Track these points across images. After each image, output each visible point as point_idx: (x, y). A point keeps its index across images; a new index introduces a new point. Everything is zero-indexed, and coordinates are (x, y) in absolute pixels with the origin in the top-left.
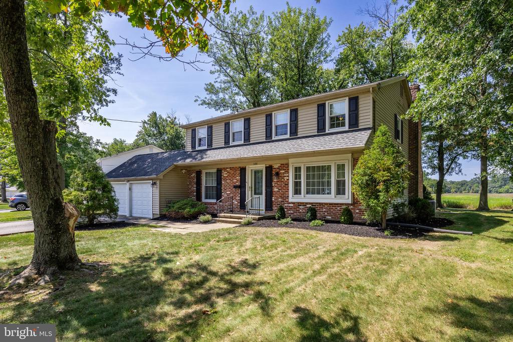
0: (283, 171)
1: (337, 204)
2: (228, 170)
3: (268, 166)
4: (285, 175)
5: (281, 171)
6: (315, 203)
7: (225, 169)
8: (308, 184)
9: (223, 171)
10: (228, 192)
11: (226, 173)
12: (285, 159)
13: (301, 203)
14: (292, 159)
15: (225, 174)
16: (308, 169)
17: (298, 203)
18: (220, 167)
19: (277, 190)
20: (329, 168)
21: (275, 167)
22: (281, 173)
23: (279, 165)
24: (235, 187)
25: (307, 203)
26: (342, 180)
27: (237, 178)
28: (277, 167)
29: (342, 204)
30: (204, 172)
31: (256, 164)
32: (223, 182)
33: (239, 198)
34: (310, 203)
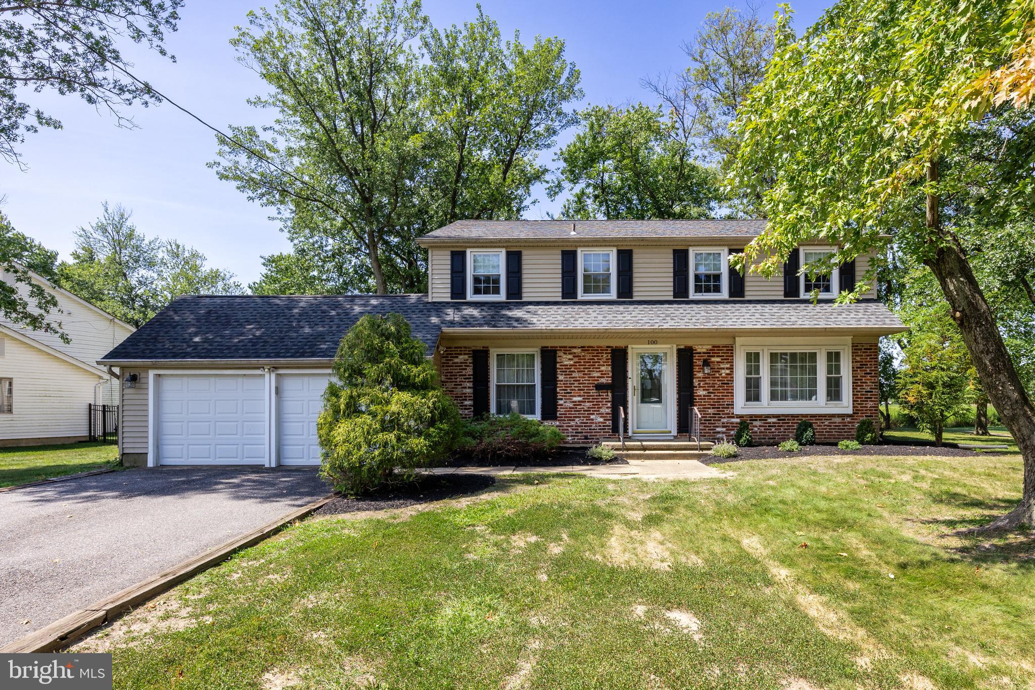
0: (718, 359)
1: (825, 416)
2: (575, 350)
3: (682, 347)
4: (722, 366)
5: (713, 359)
6: (783, 415)
7: (567, 350)
8: (773, 383)
9: (560, 353)
10: (575, 399)
11: (571, 357)
12: (727, 337)
13: (756, 416)
14: (742, 338)
15: (565, 360)
16: (774, 357)
17: (751, 416)
18: (550, 343)
19: (705, 393)
20: (813, 356)
21: (699, 350)
22: (713, 362)
23: (710, 347)
24: (600, 387)
25: (768, 416)
26: (835, 378)
27: (603, 368)
28: (704, 350)
29: (833, 416)
30: (494, 353)
31: (654, 343)
32: (561, 377)
33: (609, 411)
34: (774, 416)
